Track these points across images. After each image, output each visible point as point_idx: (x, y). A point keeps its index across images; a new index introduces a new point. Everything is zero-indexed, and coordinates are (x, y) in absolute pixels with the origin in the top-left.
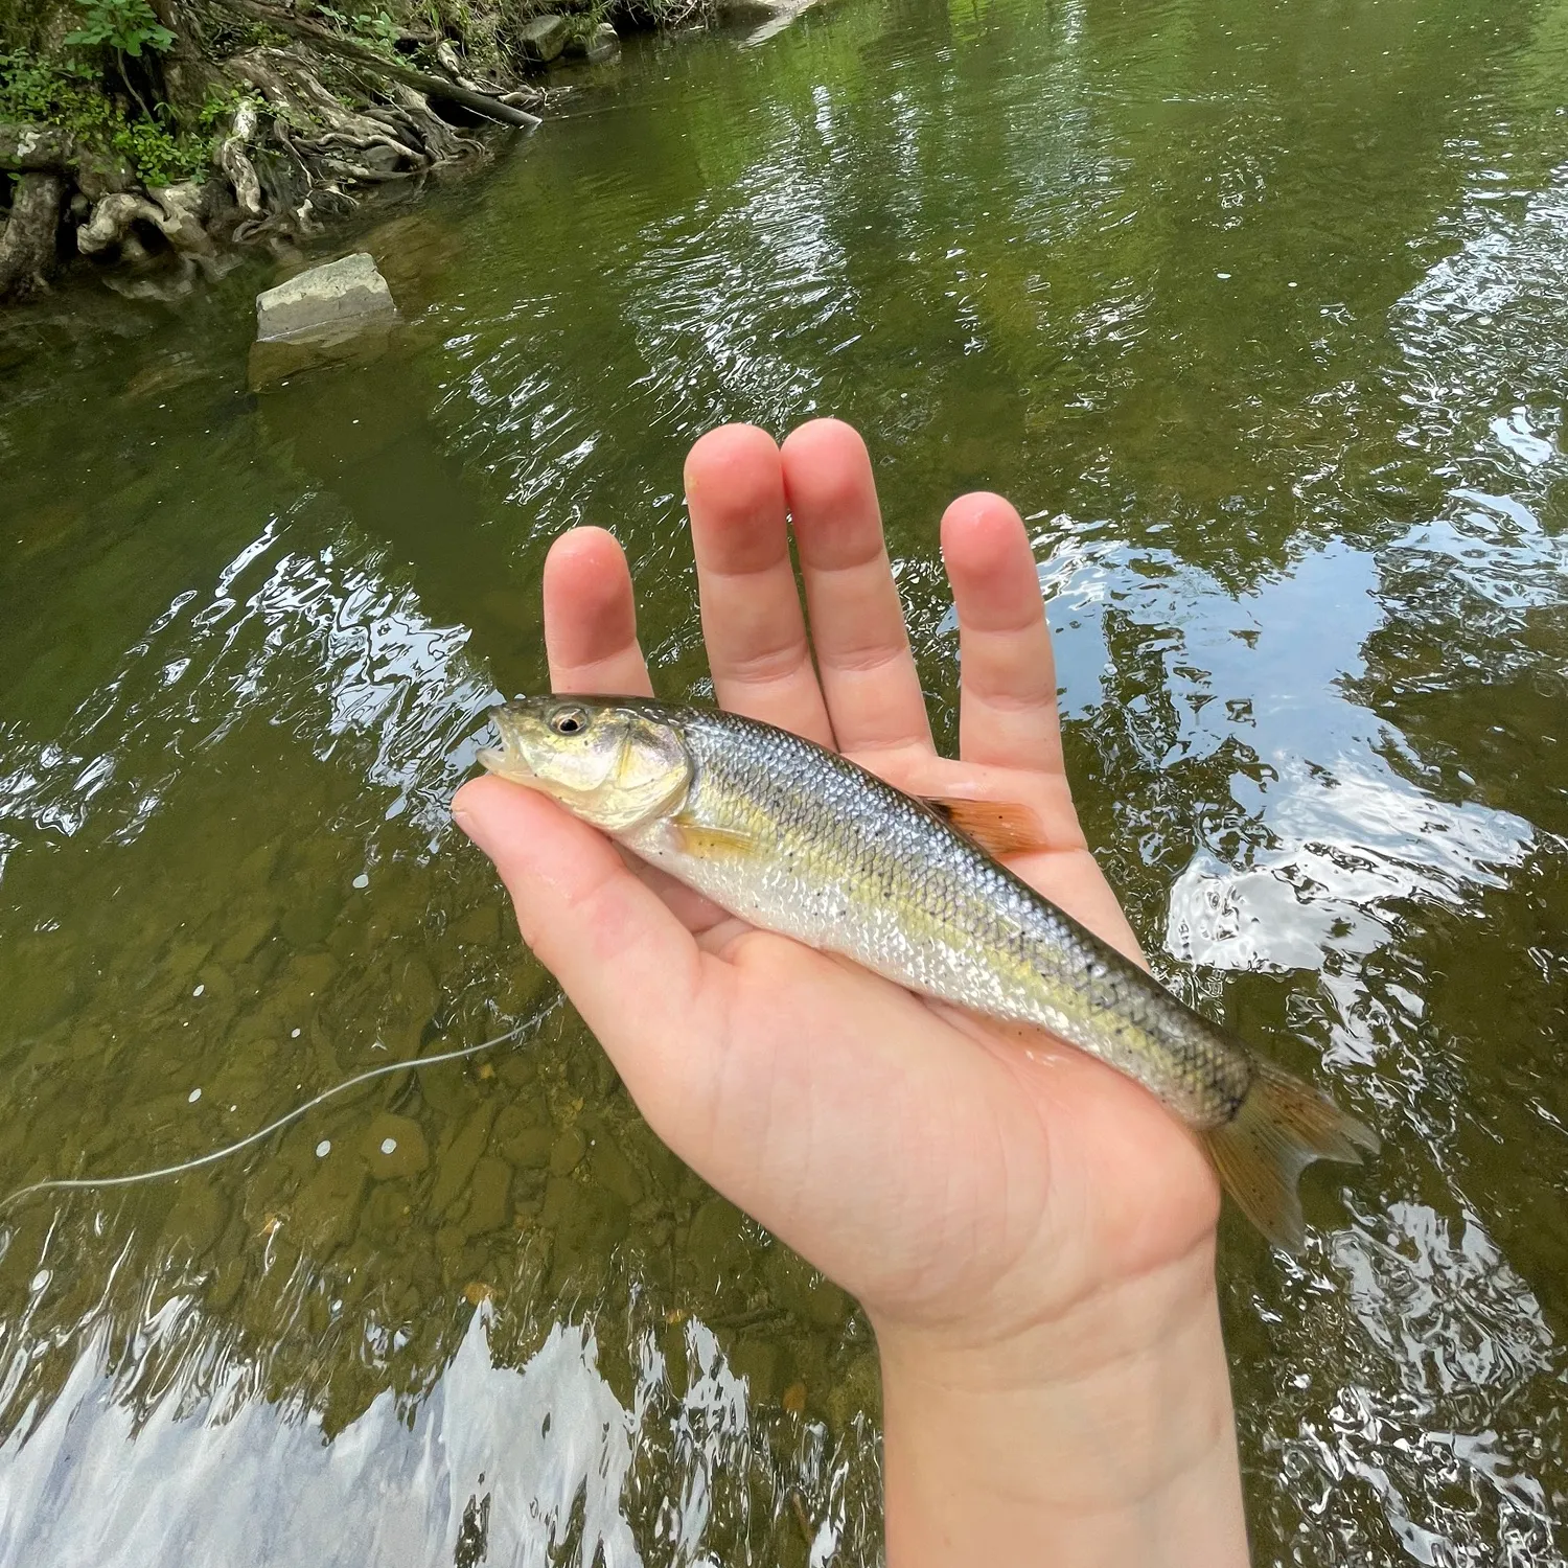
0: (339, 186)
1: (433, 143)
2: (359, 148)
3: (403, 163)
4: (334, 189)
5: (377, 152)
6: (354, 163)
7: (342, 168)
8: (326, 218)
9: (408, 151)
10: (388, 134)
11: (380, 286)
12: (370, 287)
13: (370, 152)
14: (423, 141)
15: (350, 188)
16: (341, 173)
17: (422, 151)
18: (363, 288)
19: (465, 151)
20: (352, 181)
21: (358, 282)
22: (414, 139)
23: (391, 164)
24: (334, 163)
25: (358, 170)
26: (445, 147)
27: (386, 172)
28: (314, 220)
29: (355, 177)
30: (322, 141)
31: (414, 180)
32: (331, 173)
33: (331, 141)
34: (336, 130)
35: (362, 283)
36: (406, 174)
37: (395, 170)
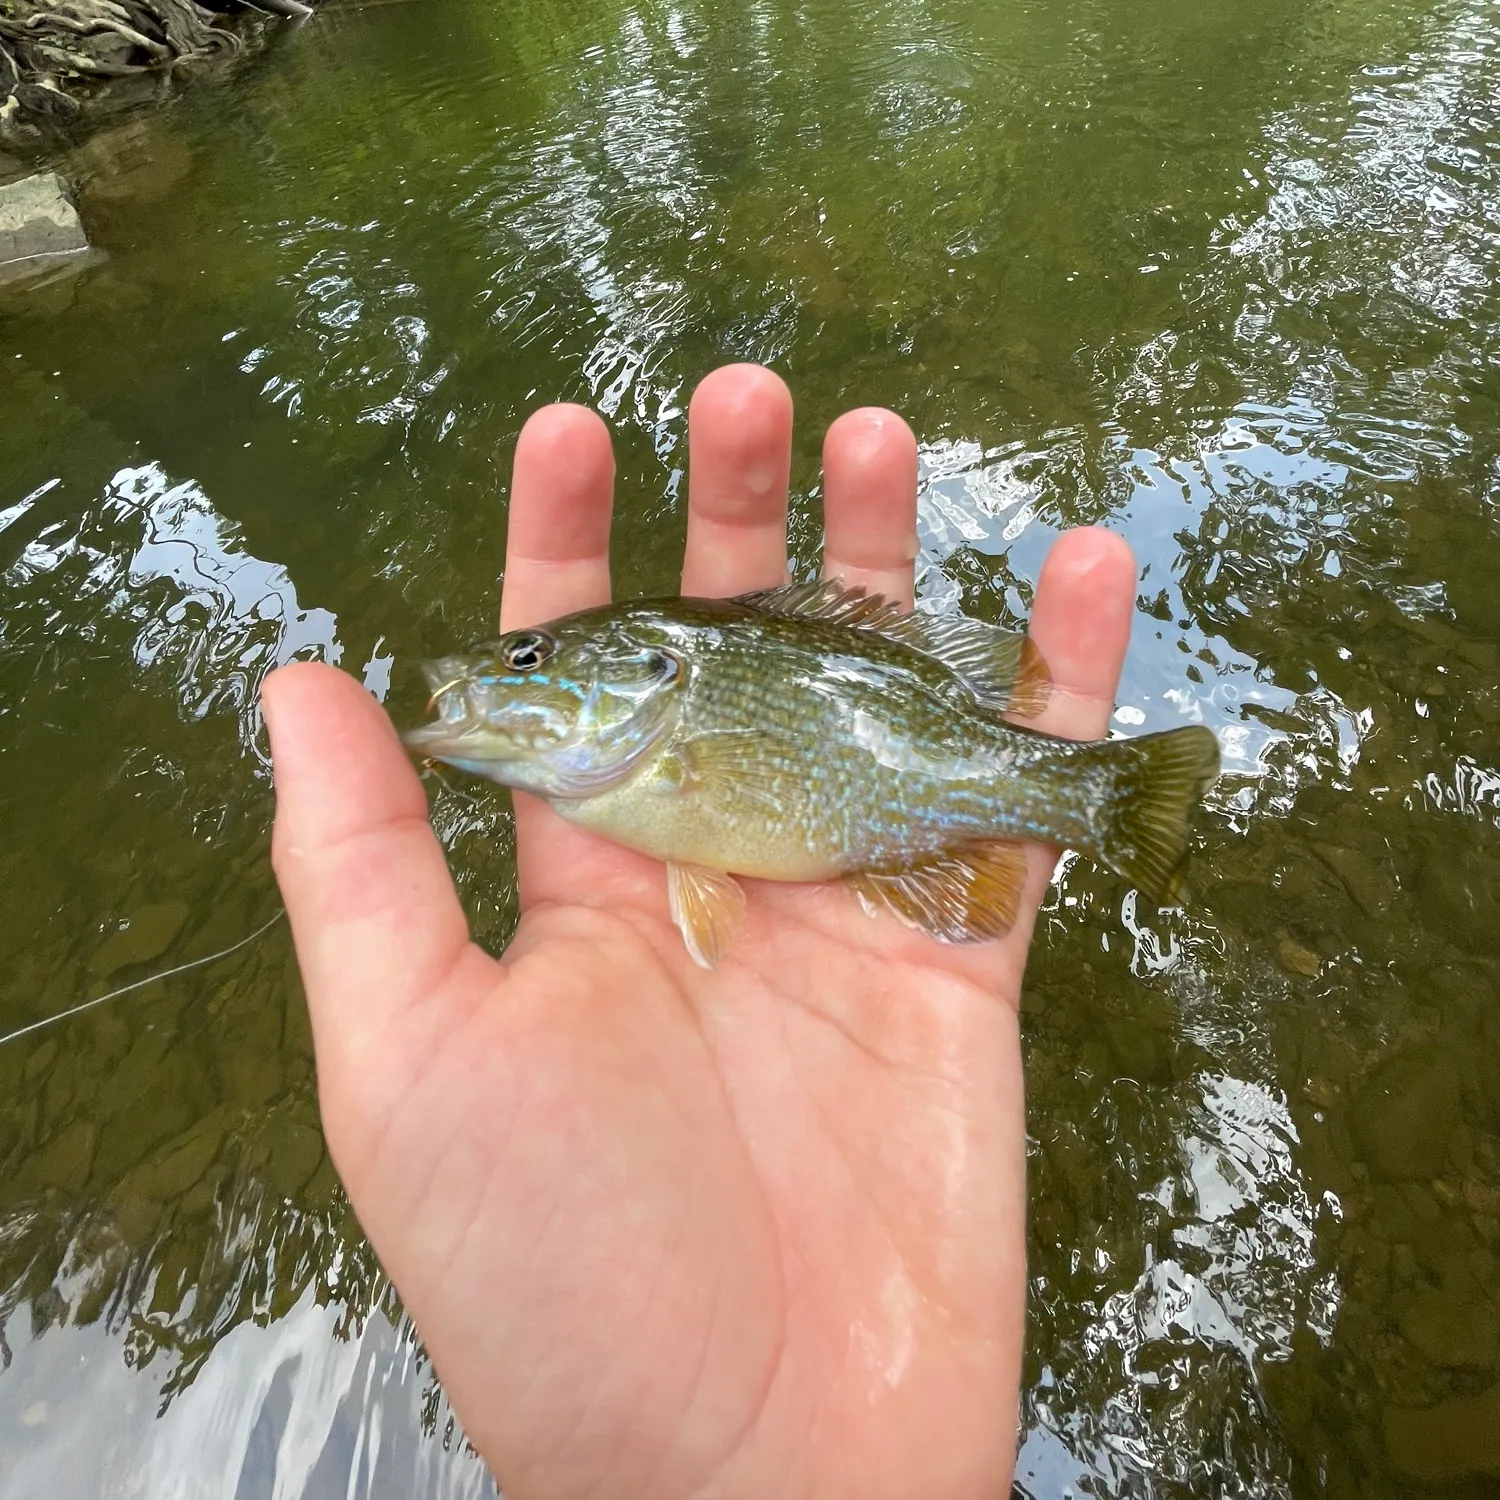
0: (57, 80)
1: (176, 31)
2: (80, 34)
3: (139, 54)
4: (48, 84)
5: (104, 40)
6: (76, 52)
7: (61, 58)
8: (40, 120)
9: (144, 40)
10: (120, 17)
11: (70, 218)
12: (55, 219)
13: (98, 38)
14: (164, 28)
15: (72, 82)
16: (60, 64)
17: (163, 41)
18: (46, 219)
19: (215, 44)
20: (74, 74)
21: (38, 212)
22: (154, 27)
23: (124, 54)
24: (48, 51)
25: (82, 61)
26: (192, 38)
27: (118, 65)
28: (22, 121)
29: (79, 70)
30: (30, 22)
31: (156, 75)
32: (47, 62)
33: (41, 23)
34: (52, 9)
35: (45, 213)
36: (143, 69)
37: (131, 62)
